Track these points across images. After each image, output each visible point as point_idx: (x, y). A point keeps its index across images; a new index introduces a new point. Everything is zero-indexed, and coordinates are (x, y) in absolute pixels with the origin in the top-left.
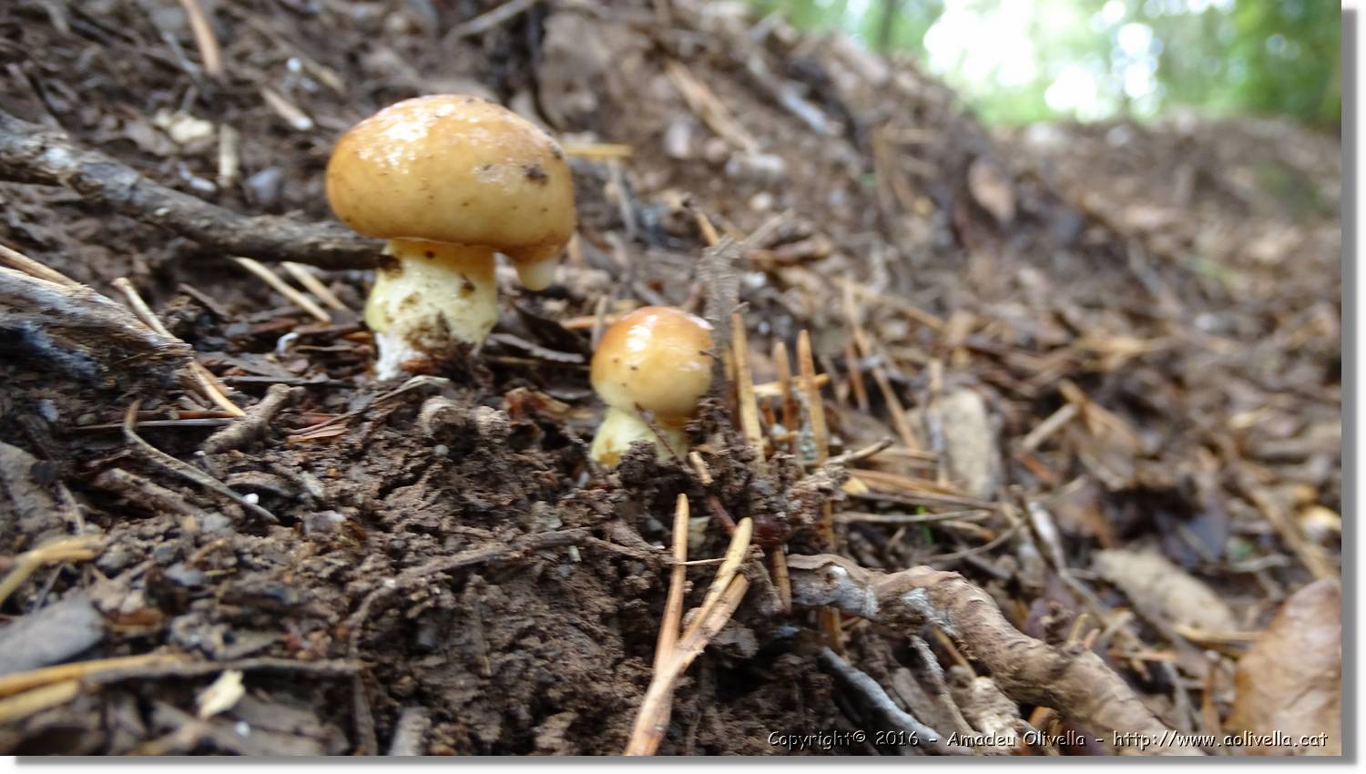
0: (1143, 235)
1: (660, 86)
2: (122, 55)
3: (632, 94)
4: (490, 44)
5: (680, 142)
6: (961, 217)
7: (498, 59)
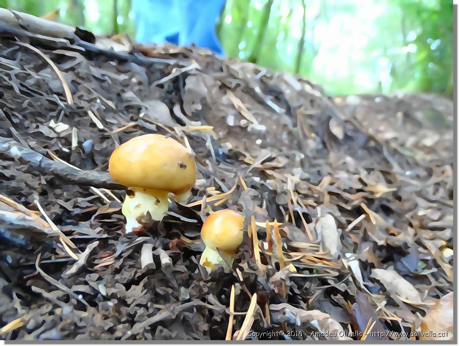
0: (387, 142)
1: (225, 99)
2: (38, 100)
3: (215, 103)
4: (166, 87)
5: (231, 121)
6: (326, 138)
7: (169, 92)
